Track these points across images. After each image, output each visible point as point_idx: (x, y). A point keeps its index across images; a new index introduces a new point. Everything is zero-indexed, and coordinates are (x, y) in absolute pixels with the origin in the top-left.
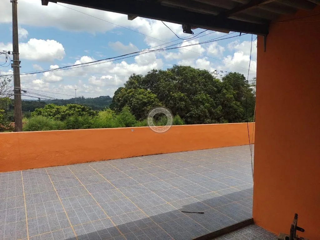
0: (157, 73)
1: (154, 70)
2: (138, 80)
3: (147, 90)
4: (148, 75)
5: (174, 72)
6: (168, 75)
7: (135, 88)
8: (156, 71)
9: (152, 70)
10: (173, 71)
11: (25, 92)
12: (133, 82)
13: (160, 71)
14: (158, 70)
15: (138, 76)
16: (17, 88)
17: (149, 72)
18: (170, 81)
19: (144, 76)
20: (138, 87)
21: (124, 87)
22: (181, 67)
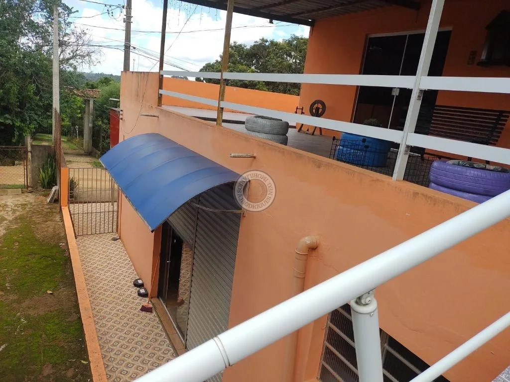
0: (267, 44)
1: (263, 40)
2: (239, 52)
3: (250, 68)
4: (254, 45)
5: (291, 45)
6: (282, 49)
7: (234, 63)
8: (267, 41)
9: (260, 39)
10: (289, 43)
11: (134, 48)
12: (233, 54)
13: (272, 42)
14: (269, 40)
15: (240, 45)
16: (127, 44)
17: (256, 42)
18: (283, 59)
19: (248, 47)
20: (239, 63)
21: (219, 59)
22: (302, 39)
